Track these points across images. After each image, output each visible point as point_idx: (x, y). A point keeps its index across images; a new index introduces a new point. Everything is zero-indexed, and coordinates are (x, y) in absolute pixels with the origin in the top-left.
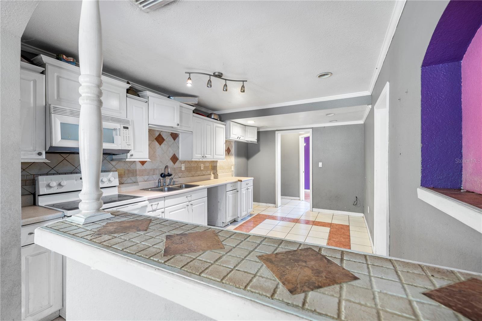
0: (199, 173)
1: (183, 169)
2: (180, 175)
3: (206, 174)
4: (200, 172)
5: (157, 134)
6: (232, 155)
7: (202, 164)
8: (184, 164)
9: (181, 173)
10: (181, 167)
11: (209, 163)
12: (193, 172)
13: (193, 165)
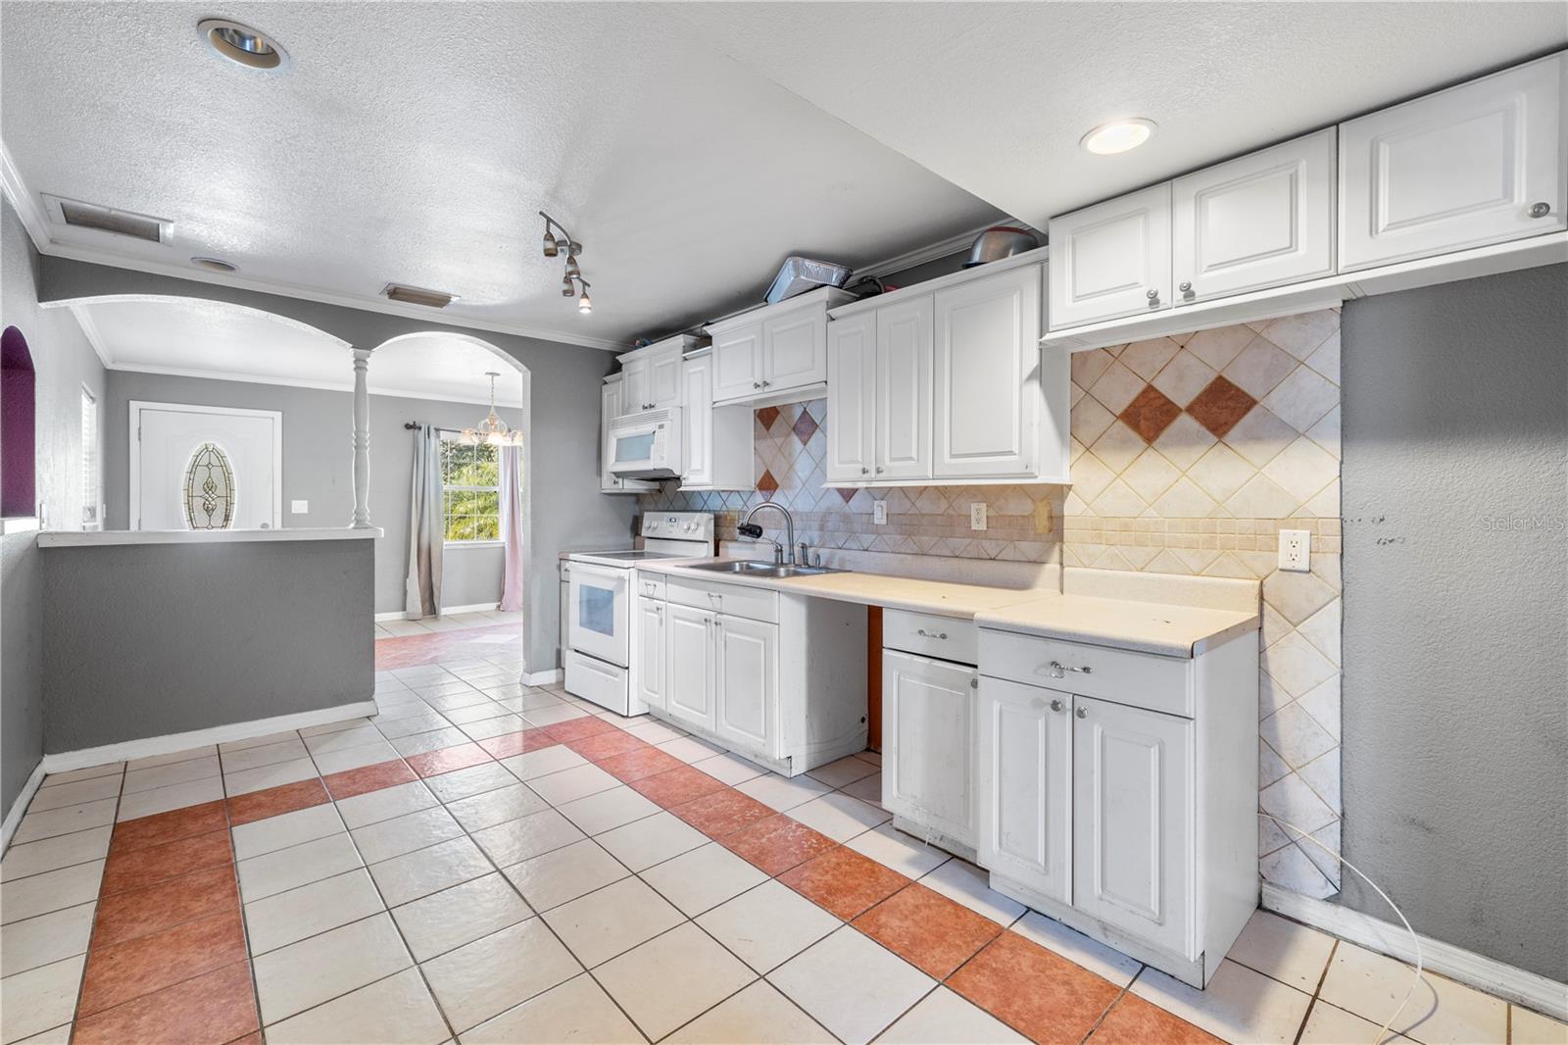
0: (958, 543)
1: (880, 518)
2: (868, 539)
3: (1008, 554)
4: (968, 541)
5: (798, 413)
6: (1287, 432)
7: (974, 506)
8: (884, 503)
9: (872, 533)
10: (873, 514)
11: (1030, 501)
12: (925, 539)
13: (925, 506)
